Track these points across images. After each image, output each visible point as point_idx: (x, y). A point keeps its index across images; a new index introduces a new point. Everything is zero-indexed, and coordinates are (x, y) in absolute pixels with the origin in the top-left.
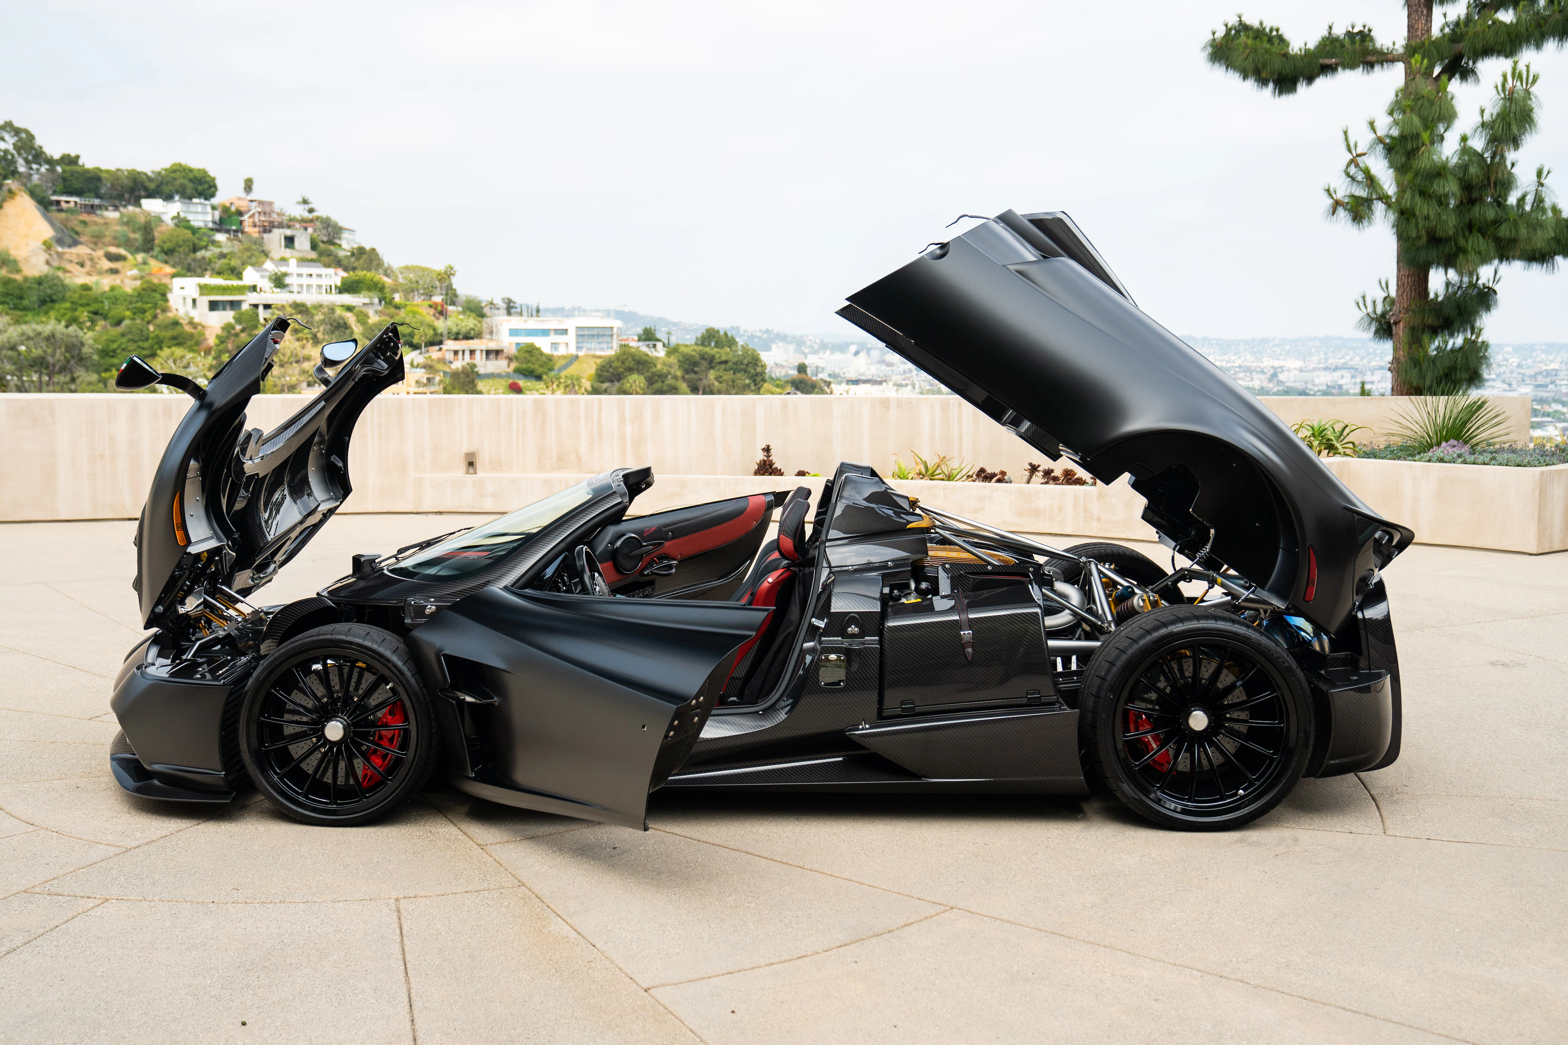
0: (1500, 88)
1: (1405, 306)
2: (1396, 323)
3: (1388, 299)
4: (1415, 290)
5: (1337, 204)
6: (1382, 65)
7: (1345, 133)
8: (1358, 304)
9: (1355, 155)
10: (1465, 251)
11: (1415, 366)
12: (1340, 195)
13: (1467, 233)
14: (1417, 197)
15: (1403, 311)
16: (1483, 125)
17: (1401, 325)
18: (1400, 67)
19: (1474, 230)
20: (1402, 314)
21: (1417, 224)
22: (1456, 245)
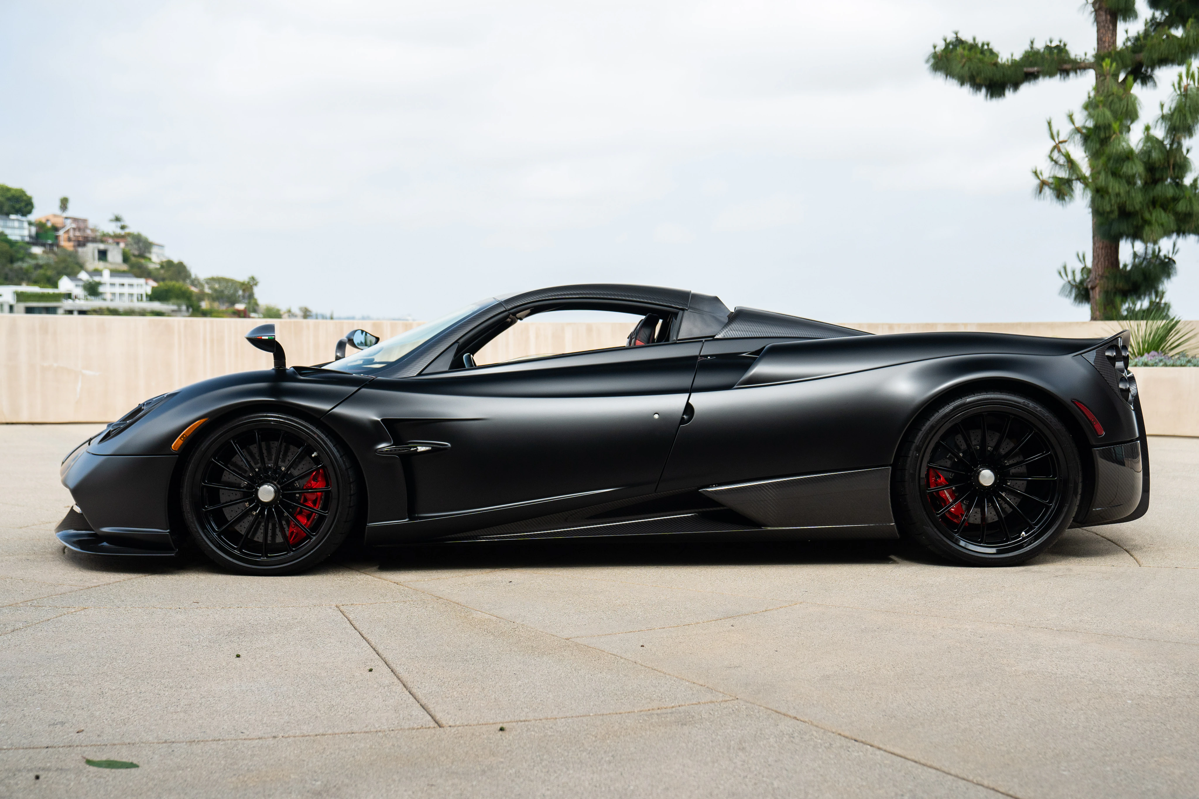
0: (1176, 86)
1: (1100, 273)
2: (1093, 288)
3: (1085, 270)
4: (1108, 260)
5: (1043, 184)
6: (1076, 73)
7: (1049, 123)
8: (1060, 273)
9: (1057, 142)
10: (1150, 225)
12: (1046, 175)
13: (1151, 208)
14: (1110, 177)
15: (1098, 278)
16: (1163, 117)
17: (1097, 290)
18: (1091, 74)
19: (1157, 206)
20: (1097, 281)
21: (1110, 200)
22: (1142, 218)
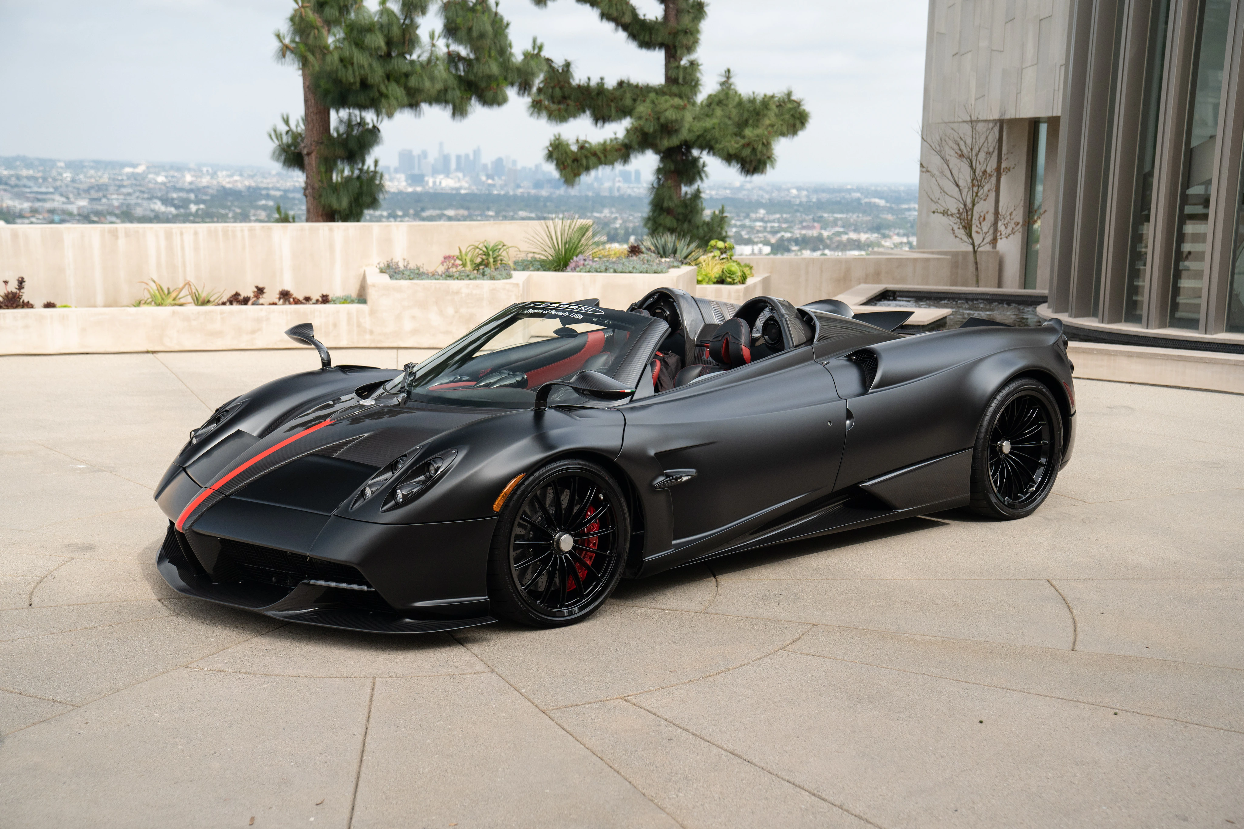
1: (316, 139)
2: (308, 154)
4: (319, 126)
5: (285, 48)
10: (387, 97)
11: (334, 193)
12: (287, 41)
13: (386, 82)
15: (314, 144)
17: (313, 156)
19: (391, 79)
20: (313, 148)
21: (354, 72)
22: (379, 91)
